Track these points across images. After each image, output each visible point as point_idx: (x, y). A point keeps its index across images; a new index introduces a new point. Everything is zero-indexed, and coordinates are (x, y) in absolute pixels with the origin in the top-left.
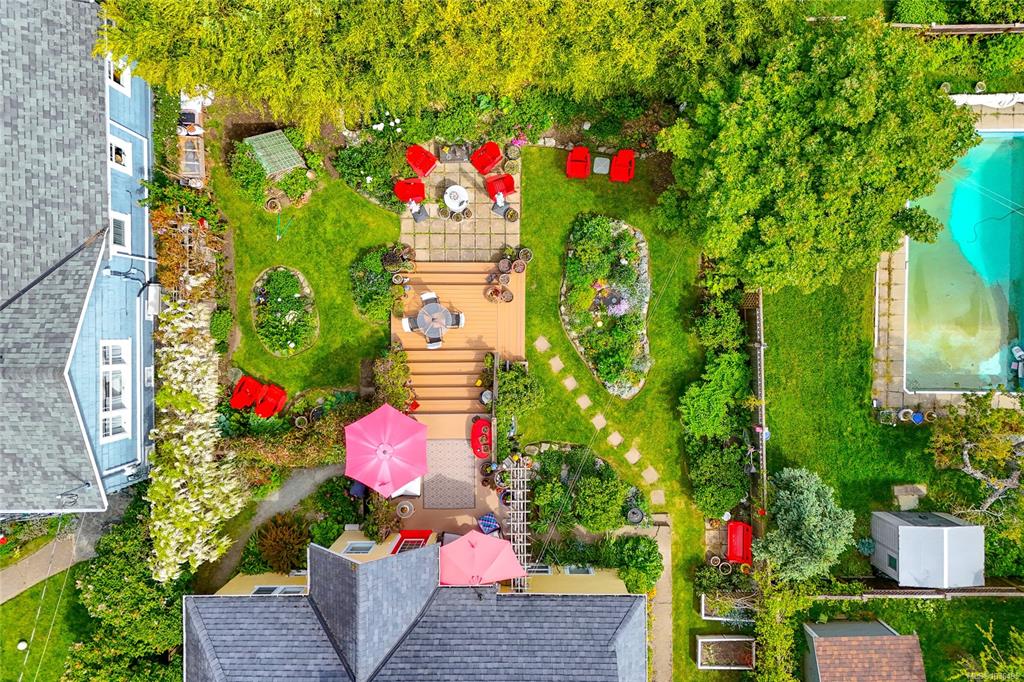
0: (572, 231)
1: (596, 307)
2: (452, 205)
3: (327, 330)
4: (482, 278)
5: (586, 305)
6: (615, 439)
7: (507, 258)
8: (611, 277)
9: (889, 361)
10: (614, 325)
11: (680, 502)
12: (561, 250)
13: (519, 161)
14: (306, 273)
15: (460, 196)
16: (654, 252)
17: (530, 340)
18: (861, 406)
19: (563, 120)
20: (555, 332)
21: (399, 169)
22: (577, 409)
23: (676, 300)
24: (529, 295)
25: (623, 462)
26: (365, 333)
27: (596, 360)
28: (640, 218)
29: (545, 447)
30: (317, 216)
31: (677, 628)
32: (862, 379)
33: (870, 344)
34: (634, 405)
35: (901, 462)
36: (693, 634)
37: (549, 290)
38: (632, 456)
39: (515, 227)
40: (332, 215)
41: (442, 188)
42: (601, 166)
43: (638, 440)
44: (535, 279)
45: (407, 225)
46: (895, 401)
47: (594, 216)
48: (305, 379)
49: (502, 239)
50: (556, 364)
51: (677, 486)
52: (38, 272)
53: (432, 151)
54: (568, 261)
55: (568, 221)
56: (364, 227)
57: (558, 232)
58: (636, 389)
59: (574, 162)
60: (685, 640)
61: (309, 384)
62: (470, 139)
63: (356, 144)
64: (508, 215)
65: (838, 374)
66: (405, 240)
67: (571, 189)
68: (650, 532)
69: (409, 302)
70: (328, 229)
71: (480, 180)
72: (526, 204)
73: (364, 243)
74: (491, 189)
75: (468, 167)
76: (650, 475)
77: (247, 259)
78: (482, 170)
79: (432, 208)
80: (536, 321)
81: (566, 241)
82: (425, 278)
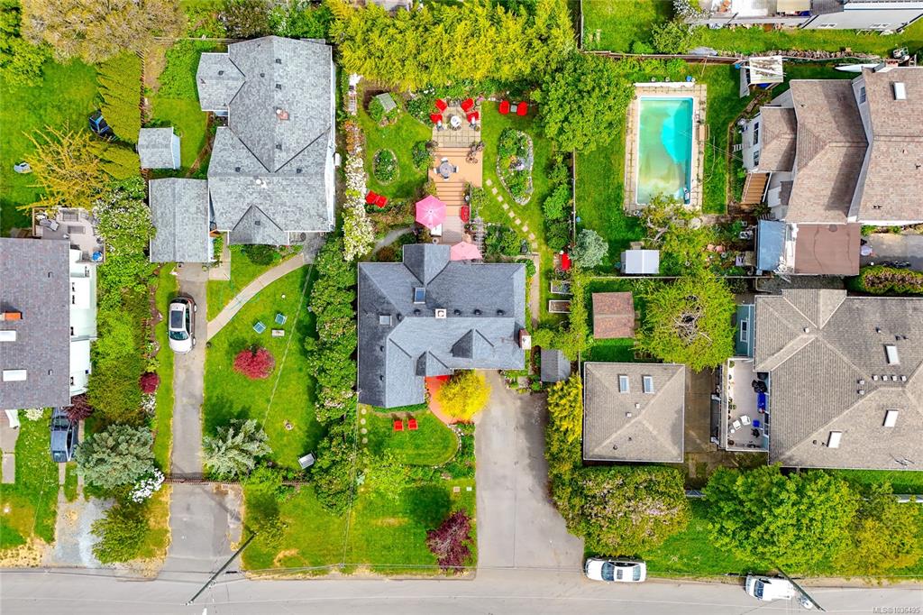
0: (502, 136)
1: (511, 167)
2: (454, 124)
3: (402, 175)
4: (465, 154)
5: (507, 165)
6: (518, 222)
7: (475, 146)
8: (517, 154)
9: (630, 191)
10: (518, 174)
11: (544, 247)
12: (498, 143)
13: (480, 107)
14: (394, 151)
15: (457, 120)
16: (535, 145)
17: (484, 180)
18: (618, 210)
19: (499, 90)
20: (494, 177)
21: (432, 109)
22: (503, 209)
23: (544, 165)
24: (484, 162)
25: (521, 231)
26: (417, 176)
27: (510, 188)
28: (529, 131)
29: (490, 224)
30: (399, 128)
31: (541, 298)
32: (618, 199)
33: (623, 184)
34: (526, 208)
35: (634, 232)
36: (548, 300)
37: (492, 159)
38: (525, 229)
39: (479, 133)
40: (405, 128)
41: (449, 118)
42: (514, 109)
43: (527, 222)
44: (486, 155)
45: (435, 132)
46: (632, 208)
47: (511, 129)
48: (395, 194)
49: (473, 139)
50: (495, 191)
51: (542, 241)
52: (309, 142)
53: (445, 101)
54: (500, 148)
55: (500, 131)
56: (418, 133)
57: (496, 136)
58: (527, 202)
59: (502, 107)
60: (544, 303)
61: (395, 196)
62: (461, 97)
63: (415, 99)
64: (476, 129)
65: (609, 196)
66: (433, 139)
67: (501, 119)
68: (531, 258)
69: (436, 163)
70: (403, 133)
71: (465, 114)
72: (483, 125)
73: (417, 139)
74: (469, 118)
75: (460, 109)
76: (532, 237)
77: (371, 146)
78: (466, 111)
79: (445, 126)
80: (486, 172)
81: (499, 140)
82: (442, 154)
